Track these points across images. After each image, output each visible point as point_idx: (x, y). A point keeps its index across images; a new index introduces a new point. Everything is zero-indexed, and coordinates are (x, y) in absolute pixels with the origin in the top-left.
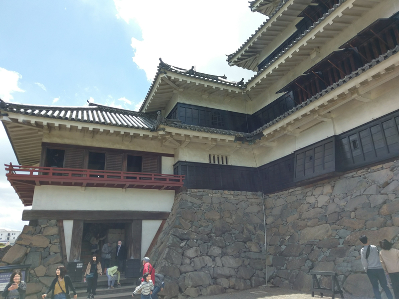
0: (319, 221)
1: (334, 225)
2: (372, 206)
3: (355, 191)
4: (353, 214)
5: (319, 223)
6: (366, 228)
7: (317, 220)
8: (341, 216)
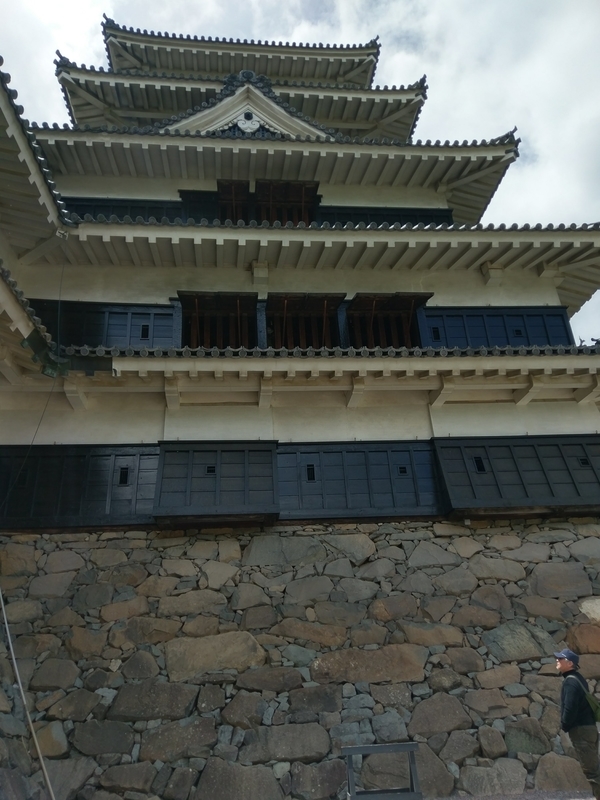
0: (220, 623)
1: (264, 636)
2: (352, 599)
3: (302, 564)
4: (310, 613)
5: (221, 628)
6: (351, 646)
7: (216, 619)
8: (282, 614)
